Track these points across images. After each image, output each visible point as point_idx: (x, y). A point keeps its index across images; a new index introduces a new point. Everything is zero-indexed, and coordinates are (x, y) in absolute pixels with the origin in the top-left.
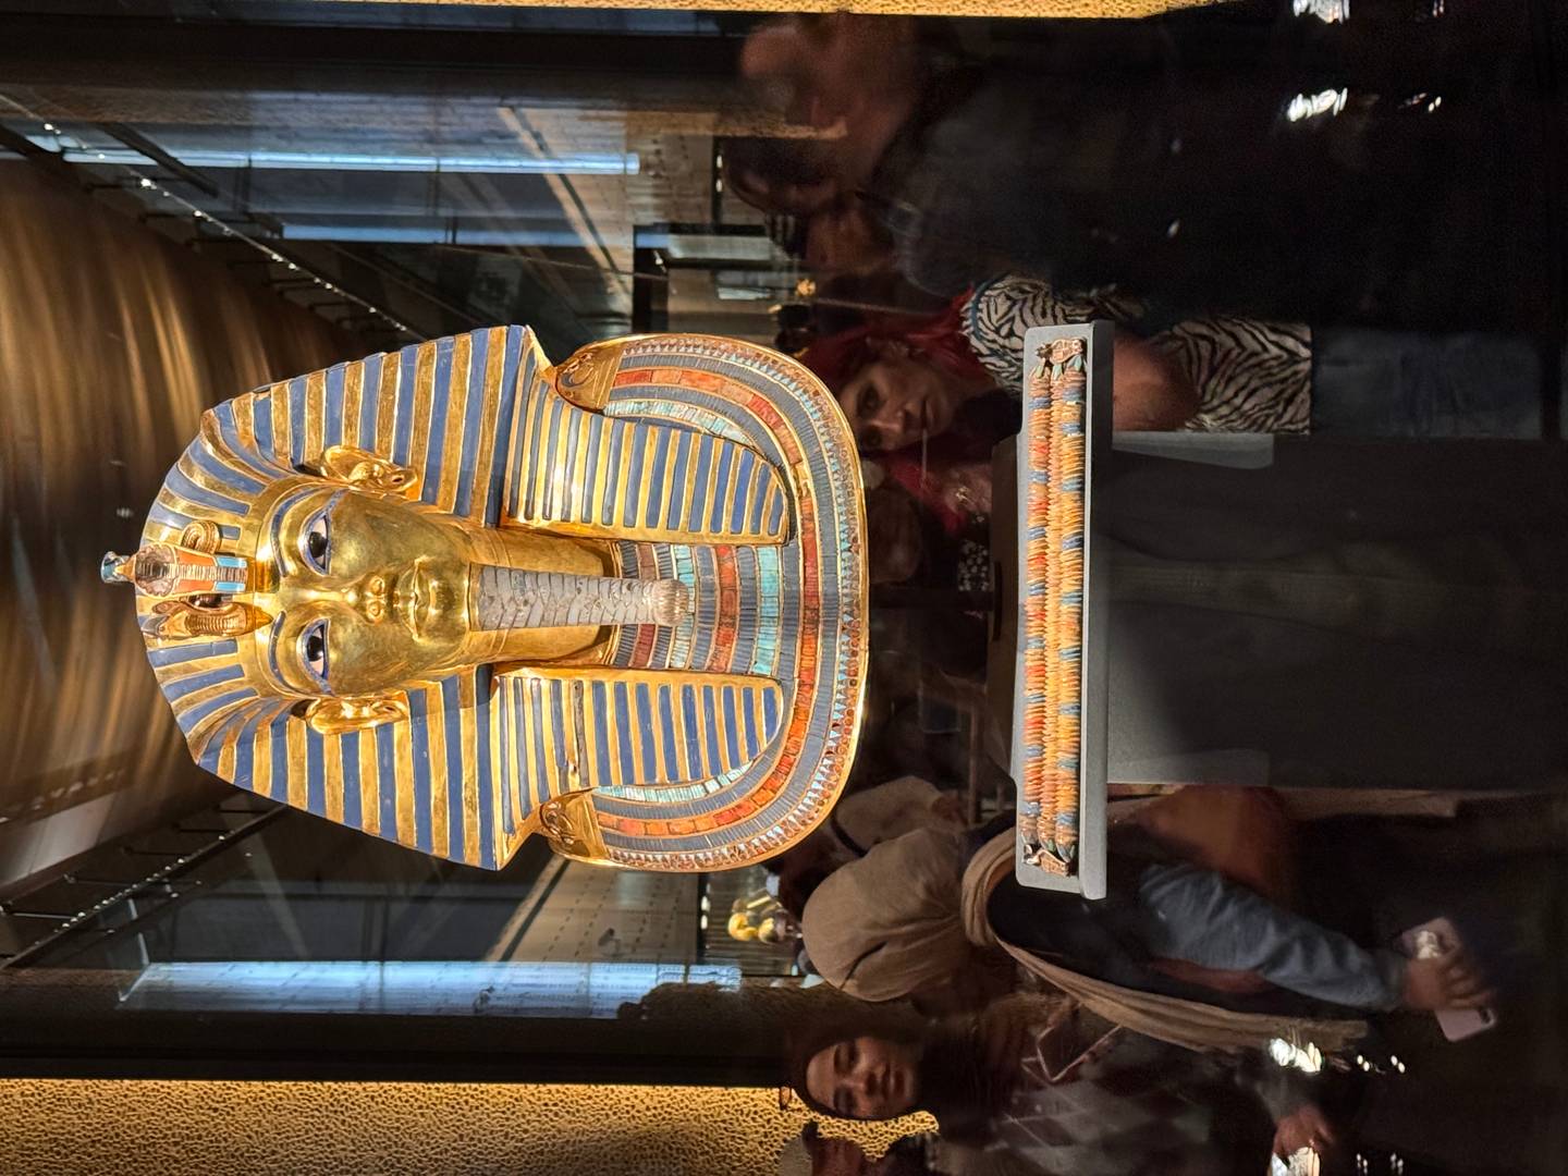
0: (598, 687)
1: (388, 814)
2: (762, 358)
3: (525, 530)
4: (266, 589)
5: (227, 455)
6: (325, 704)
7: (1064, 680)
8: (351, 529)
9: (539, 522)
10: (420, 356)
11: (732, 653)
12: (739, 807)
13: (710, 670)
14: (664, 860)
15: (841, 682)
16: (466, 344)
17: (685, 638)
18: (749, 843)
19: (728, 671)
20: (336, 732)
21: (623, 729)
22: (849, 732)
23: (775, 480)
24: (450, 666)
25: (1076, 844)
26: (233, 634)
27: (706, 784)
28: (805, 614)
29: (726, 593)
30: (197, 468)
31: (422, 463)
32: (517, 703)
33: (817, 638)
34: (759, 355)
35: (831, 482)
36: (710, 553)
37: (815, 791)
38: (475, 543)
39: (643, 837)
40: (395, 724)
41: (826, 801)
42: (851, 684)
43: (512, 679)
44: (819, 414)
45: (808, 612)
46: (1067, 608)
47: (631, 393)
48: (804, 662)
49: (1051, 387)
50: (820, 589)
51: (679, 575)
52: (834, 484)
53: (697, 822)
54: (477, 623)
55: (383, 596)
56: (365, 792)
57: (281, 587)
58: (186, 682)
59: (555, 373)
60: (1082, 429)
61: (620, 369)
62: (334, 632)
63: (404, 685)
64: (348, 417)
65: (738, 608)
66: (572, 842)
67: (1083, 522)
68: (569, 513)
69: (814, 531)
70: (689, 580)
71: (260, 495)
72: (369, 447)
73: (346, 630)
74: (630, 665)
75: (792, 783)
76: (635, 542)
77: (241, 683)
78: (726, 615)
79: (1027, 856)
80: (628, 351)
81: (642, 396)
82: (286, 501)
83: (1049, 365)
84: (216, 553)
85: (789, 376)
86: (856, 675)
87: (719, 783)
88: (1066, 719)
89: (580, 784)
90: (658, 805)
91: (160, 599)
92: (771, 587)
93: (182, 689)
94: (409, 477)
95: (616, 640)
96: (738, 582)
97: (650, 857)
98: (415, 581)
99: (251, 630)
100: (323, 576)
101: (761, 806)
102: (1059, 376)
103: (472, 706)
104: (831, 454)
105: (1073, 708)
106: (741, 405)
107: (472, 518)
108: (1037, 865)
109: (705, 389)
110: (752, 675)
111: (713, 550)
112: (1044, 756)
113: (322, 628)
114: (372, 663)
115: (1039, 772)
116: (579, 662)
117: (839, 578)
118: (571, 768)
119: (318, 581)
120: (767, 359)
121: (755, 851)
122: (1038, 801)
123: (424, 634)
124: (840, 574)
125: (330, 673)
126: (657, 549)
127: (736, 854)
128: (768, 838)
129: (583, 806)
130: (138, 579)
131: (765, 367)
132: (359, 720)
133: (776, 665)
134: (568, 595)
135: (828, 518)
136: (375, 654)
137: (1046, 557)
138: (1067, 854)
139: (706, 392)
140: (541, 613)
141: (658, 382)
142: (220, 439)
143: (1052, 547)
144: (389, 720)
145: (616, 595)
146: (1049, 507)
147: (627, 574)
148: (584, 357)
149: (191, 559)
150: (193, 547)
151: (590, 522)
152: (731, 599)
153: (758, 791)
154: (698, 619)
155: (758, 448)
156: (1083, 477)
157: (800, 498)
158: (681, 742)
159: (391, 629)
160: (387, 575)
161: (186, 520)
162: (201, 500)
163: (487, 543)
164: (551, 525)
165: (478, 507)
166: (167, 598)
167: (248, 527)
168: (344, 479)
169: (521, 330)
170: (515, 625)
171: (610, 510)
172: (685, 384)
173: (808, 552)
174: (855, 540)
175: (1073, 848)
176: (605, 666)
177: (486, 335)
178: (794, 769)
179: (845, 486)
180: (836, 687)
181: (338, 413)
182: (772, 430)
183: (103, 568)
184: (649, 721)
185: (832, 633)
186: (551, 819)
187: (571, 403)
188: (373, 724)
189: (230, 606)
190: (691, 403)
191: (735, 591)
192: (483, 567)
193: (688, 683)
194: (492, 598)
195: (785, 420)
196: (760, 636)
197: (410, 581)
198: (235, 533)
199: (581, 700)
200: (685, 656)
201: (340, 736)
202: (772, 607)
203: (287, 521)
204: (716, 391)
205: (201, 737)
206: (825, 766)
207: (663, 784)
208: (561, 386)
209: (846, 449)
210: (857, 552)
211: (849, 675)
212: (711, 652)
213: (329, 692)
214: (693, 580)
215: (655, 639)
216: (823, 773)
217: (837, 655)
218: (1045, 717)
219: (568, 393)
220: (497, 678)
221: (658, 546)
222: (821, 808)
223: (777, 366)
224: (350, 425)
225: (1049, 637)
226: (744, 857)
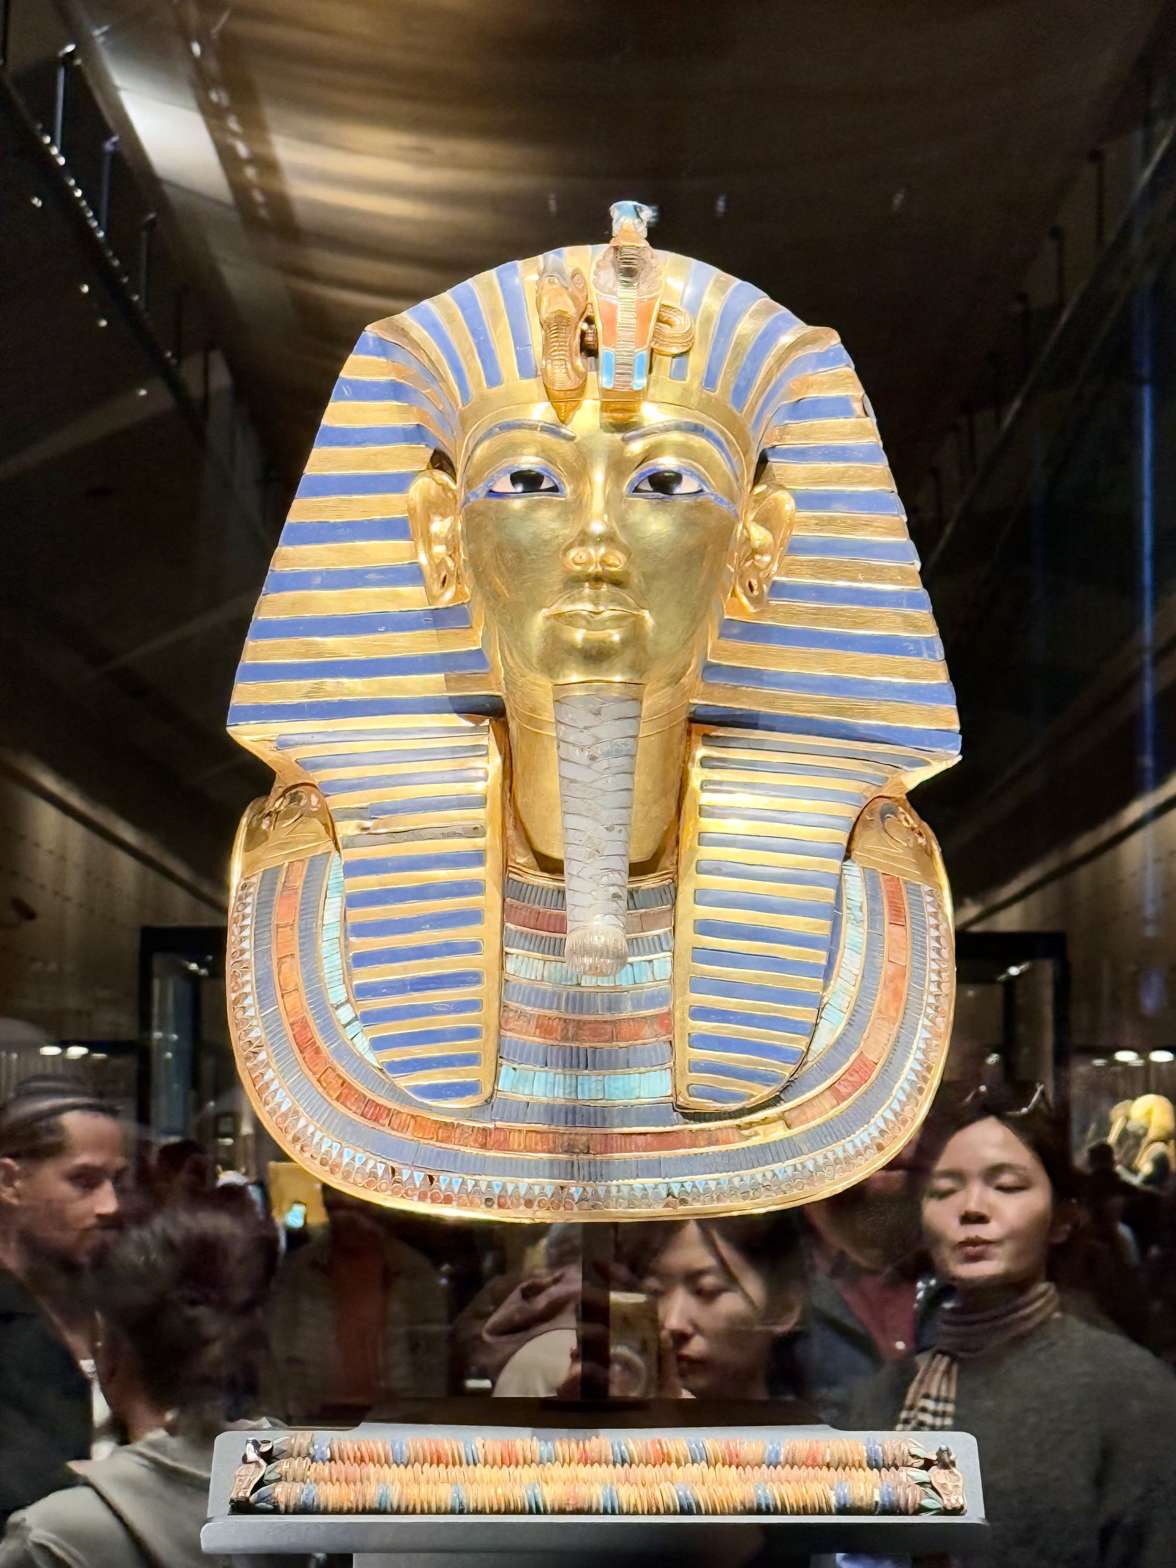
0: (477, 858)
1: (301, 581)
2: (926, 1073)
3: (686, 758)
4: (605, 414)
5: (780, 361)
6: (450, 495)
7: (500, 1491)
8: (687, 524)
9: (697, 775)
10: (917, 615)
11: (525, 1037)
12: (317, 1051)
13: (503, 1007)
14: (242, 952)
15: (489, 1186)
16: (934, 675)
17: (546, 974)
18: (268, 1065)
19: (503, 1032)
20: (411, 510)
21: (422, 893)
22: (422, 1197)
23: (763, 1092)
24: (503, 658)
25: (275, 1511)
26: (544, 372)
27: (348, 1006)
28: (582, 1135)
29: (608, 1028)
30: (763, 324)
31: (773, 619)
32: (454, 750)
33: (549, 1152)
34: (929, 1069)
35: (761, 1169)
36: (661, 1004)
37: (341, 1154)
38: (669, 690)
39: (275, 922)
40: (422, 588)
41: (327, 1168)
42: (487, 1200)
43: (485, 742)
44: (852, 1151)
45: (584, 1138)
46: (597, 1495)
47: (873, 897)
48: (517, 1134)
49: (897, 1468)
50: (616, 1155)
51: (631, 964)
52: (757, 1173)
53: (294, 995)
54: (565, 695)
55: (600, 569)
56: (330, 550)
57: (609, 435)
58: (478, 313)
59: (898, 796)
60: (843, 1510)
61: (906, 882)
62: (550, 504)
63: (479, 598)
64: (831, 521)
65: (587, 1045)
66: (264, 827)
67: (715, 1513)
68: (711, 815)
69: (695, 1146)
70: (624, 979)
71: (731, 406)
72: (795, 547)
73: (553, 521)
74: (508, 900)
75: (351, 1122)
76: (674, 904)
77: (479, 385)
78: (579, 1028)
79: (256, 1444)
80: (931, 894)
81: (872, 912)
82: (722, 440)
83: (927, 1465)
84: (652, 350)
85: (902, 1110)
86: (500, 1206)
87: (349, 1024)
88: (445, 1495)
89: (344, 836)
90: (320, 942)
91: (591, 278)
92: (617, 1089)
93: (469, 307)
94: (754, 601)
95: (542, 880)
96: (622, 1044)
97: (246, 933)
98: (619, 611)
99: (550, 397)
100: (625, 488)
101: (319, 1080)
102: (912, 1478)
103: (448, 690)
104: (799, 1167)
105: (461, 1503)
106: (861, 1045)
107: (701, 686)
108: (245, 1459)
109: (881, 997)
110: (498, 1066)
111: (665, 1009)
112: (394, 1466)
113: (555, 489)
114: (509, 555)
115: (371, 1459)
116: (511, 832)
117: (631, 1181)
118: (368, 824)
119: (617, 483)
120: (925, 1080)
121: (257, 1074)
122: (332, 1459)
123: (549, 623)
124: (637, 1183)
125: (495, 501)
126: (665, 934)
127: (252, 1049)
128: (276, 1091)
129: (314, 841)
130: (616, 248)
131: (914, 1078)
132: (429, 541)
133: (511, 1096)
134: (604, 814)
135: (711, 1165)
136: (520, 558)
137: (665, 1464)
138: (261, 1499)
139: (878, 998)
140: (579, 779)
141: (890, 933)
142: (801, 353)
143: (679, 1472)
144: (429, 580)
145: (605, 879)
146: (733, 1467)
147: (631, 893)
148: (920, 834)
149: (643, 316)
150: (659, 320)
151: (699, 844)
152: (601, 1035)
153: (338, 1075)
154: (573, 990)
155: (805, 1068)
156: (776, 1512)
157: (739, 1127)
158: (405, 970)
159: (555, 578)
160: (627, 574)
161: (693, 306)
162: (720, 330)
163: (669, 706)
164: (694, 791)
165: (716, 694)
166: (593, 287)
167: (686, 390)
168: (751, 517)
169: (955, 749)
170: (561, 744)
171: (716, 870)
172: (887, 969)
173: (665, 1138)
174: (683, 1202)
175: (270, 1507)
176: (506, 866)
177: (944, 702)
178: (371, 1124)
179: (756, 1187)
180: (483, 1180)
181: (839, 506)
182: (830, 1087)
183: (630, 204)
184: (433, 927)
185: (556, 1172)
186: (295, 798)
187: (858, 818)
188: (423, 559)
189: (582, 369)
190: (863, 977)
191: (611, 1040)
192: (638, 700)
193: (485, 979)
194: (597, 713)
195: (844, 1105)
196: (551, 1075)
197: (620, 604)
198: (679, 373)
199: (460, 836)
200: (522, 975)
201: (407, 515)
202: (590, 1090)
203: (698, 442)
204: (880, 1011)
205: (403, 332)
206: (375, 1167)
207: (346, 947)
208: (881, 802)
209: (806, 1187)
210: (667, 1206)
211: (500, 1197)
212: (528, 1009)
213: (467, 500)
214: (624, 984)
215: (545, 934)
216: (365, 1164)
217: (527, 1180)
218: (447, 1467)
219: (872, 813)
220: (487, 722)
221: (670, 936)
222: (317, 1162)
223: (915, 1094)
224: (822, 523)
225: (556, 1470)
226: (248, 1059)
